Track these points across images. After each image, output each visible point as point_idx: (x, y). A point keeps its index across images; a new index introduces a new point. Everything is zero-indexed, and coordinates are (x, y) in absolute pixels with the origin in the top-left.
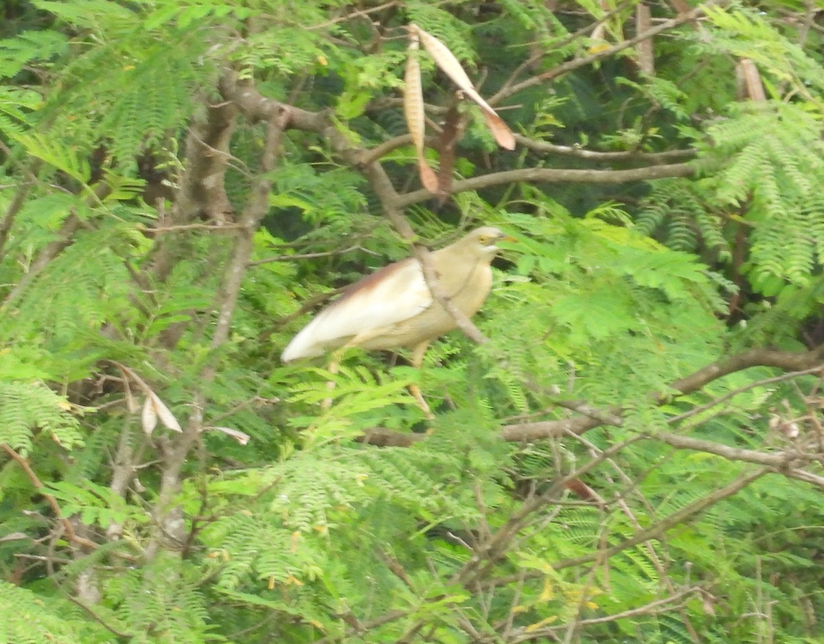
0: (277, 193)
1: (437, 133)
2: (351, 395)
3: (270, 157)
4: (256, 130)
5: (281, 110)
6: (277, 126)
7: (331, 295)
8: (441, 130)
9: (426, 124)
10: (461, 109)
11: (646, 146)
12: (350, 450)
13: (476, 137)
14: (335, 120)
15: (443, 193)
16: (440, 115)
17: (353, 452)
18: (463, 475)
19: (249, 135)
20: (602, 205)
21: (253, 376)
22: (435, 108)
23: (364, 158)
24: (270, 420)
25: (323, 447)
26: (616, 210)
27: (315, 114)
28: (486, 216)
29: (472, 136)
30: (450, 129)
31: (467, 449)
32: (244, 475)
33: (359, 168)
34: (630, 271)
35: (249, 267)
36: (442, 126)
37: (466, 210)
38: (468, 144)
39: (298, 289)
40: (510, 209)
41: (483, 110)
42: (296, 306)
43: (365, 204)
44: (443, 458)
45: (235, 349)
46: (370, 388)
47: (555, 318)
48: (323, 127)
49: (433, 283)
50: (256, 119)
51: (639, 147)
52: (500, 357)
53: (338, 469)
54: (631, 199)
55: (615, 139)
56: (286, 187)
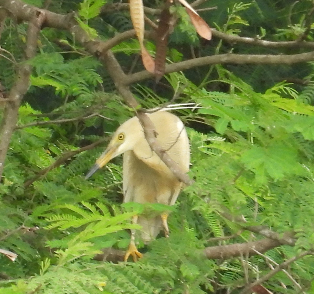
0: (36, 75)
1: (154, 28)
2: (92, 223)
3: (31, 48)
4: (20, 29)
5: (39, 13)
6: (36, 25)
7: (78, 152)
8: (157, 26)
9: (146, 22)
10: (172, 10)
11: (309, 37)
12: (92, 264)
13: (183, 31)
14: (79, 19)
15: (159, 73)
16: (156, 15)
17: (94, 265)
18: (176, 282)
19: (15, 33)
20: (278, 85)
21: (20, 212)
22: (153, 10)
23: (100, 49)
24: (32, 244)
25: (72, 262)
26: (287, 88)
27: (63, 16)
28: (191, 92)
29: (180, 30)
30: (164, 25)
31: (179, 263)
32: (14, 283)
33: (97, 55)
34: (299, 130)
35: (16, 130)
36: (157, 23)
37: (177, 88)
38: (178, 40)
39: (53, 148)
40: (209, 88)
41: (188, 11)
42: (52, 161)
43: (101, 82)
44: (161, 270)
45: (6, 191)
46: (107, 218)
47: (243, 164)
48: (70, 26)
49: (152, 140)
50: (20, 20)
51: (304, 37)
52: (203, 194)
53: (84, 278)
54: (298, 80)
55: (287, 31)
56: (43, 71)
